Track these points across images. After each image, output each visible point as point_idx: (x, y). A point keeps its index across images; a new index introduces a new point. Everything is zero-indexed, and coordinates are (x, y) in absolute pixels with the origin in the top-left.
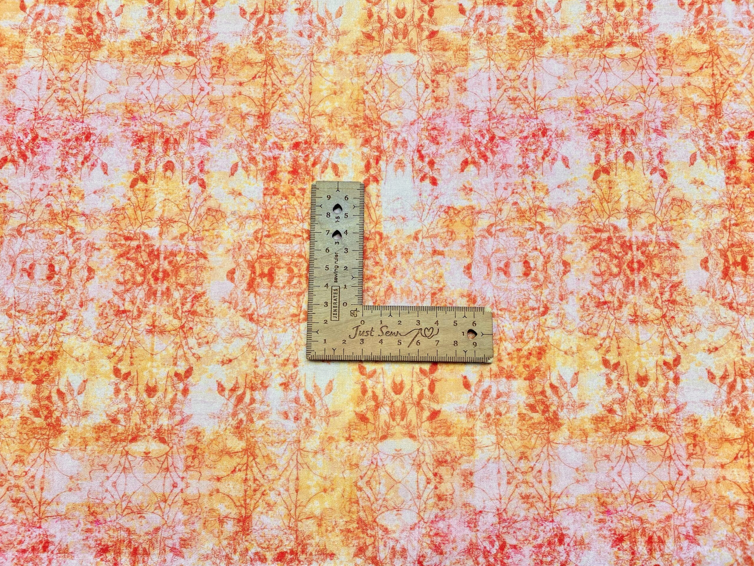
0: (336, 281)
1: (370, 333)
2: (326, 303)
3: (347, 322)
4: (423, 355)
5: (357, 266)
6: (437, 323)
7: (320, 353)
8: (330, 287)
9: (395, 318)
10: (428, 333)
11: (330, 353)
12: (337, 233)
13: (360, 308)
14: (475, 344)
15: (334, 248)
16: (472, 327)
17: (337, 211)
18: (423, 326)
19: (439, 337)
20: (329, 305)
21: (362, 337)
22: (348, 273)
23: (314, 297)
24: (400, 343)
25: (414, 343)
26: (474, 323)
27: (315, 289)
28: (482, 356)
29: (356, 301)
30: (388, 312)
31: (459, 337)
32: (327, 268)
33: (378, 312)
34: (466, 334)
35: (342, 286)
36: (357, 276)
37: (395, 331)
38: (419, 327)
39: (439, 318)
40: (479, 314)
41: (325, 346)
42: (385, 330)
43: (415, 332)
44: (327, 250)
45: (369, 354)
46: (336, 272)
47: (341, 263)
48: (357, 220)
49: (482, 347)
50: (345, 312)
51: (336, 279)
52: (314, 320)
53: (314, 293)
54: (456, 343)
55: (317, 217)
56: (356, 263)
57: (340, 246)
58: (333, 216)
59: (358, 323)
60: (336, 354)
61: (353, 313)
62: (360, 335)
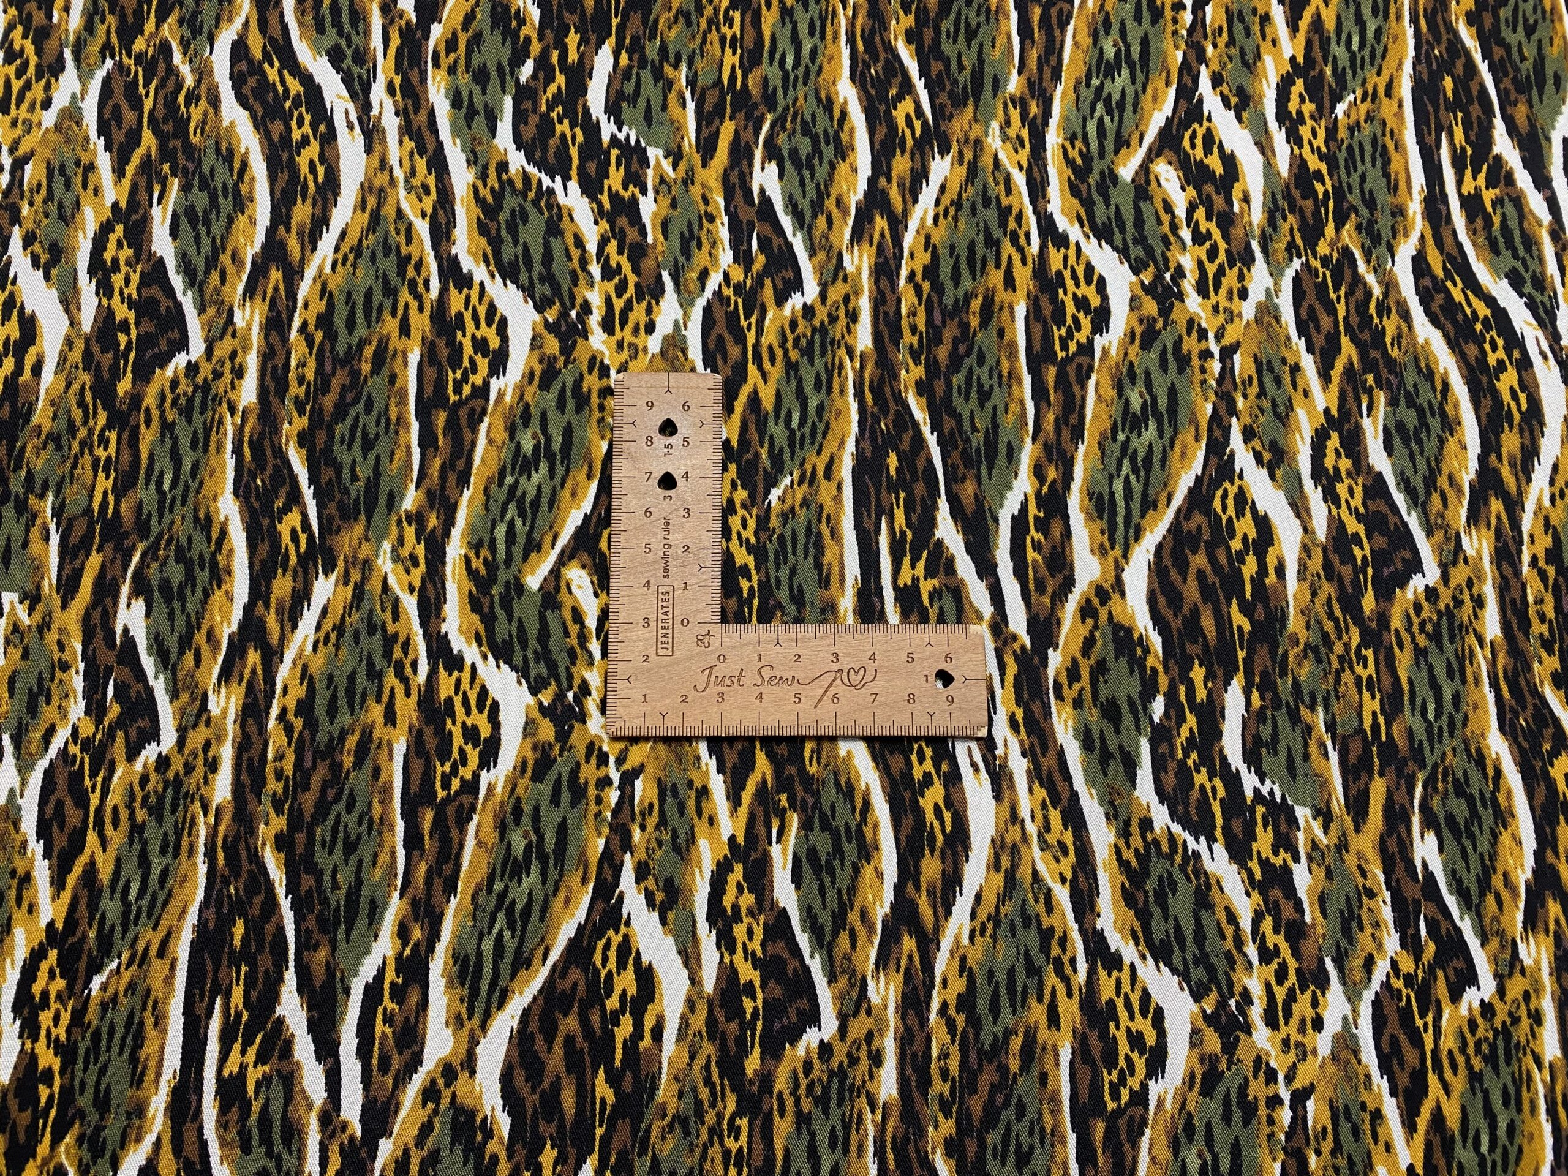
0: (666, 576)
1: (736, 679)
2: (647, 620)
3: (688, 659)
4: (845, 723)
5: (708, 545)
6: (873, 657)
7: (635, 724)
8: (653, 588)
9: (788, 650)
10: (855, 679)
11: (654, 722)
12: (667, 477)
13: (716, 628)
14: (951, 700)
15: (661, 509)
16: (943, 666)
18: (845, 664)
19: (878, 686)
20: (653, 624)
21: (720, 689)
22: (690, 558)
23: (622, 609)
24: (798, 698)
25: (827, 699)
27: (624, 592)
28: (965, 723)
29: (707, 615)
30: (774, 636)
31: (918, 684)
32: (648, 549)
33: (752, 637)
34: (932, 678)
35: (678, 584)
36: (709, 564)
37: (788, 675)
38: (836, 667)
39: (877, 648)
40: (958, 638)
41: (646, 708)
42: (767, 673)
43: (829, 677)
44: (648, 512)
45: (736, 723)
46: (665, 558)
47: (676, 538)
48: (709, 451)
49: (963, 705)
50: (685, 638)
51: (666, 570)
52: (620, 656)
53: (622, 601)
54: (912, 698)
55: (625, 445)
56: (707, 539)
57: (676, 504)
58: (659, 443)
59: (712, 659)
60: (668, 724)
61: (702, 640)
62: (716, 684)
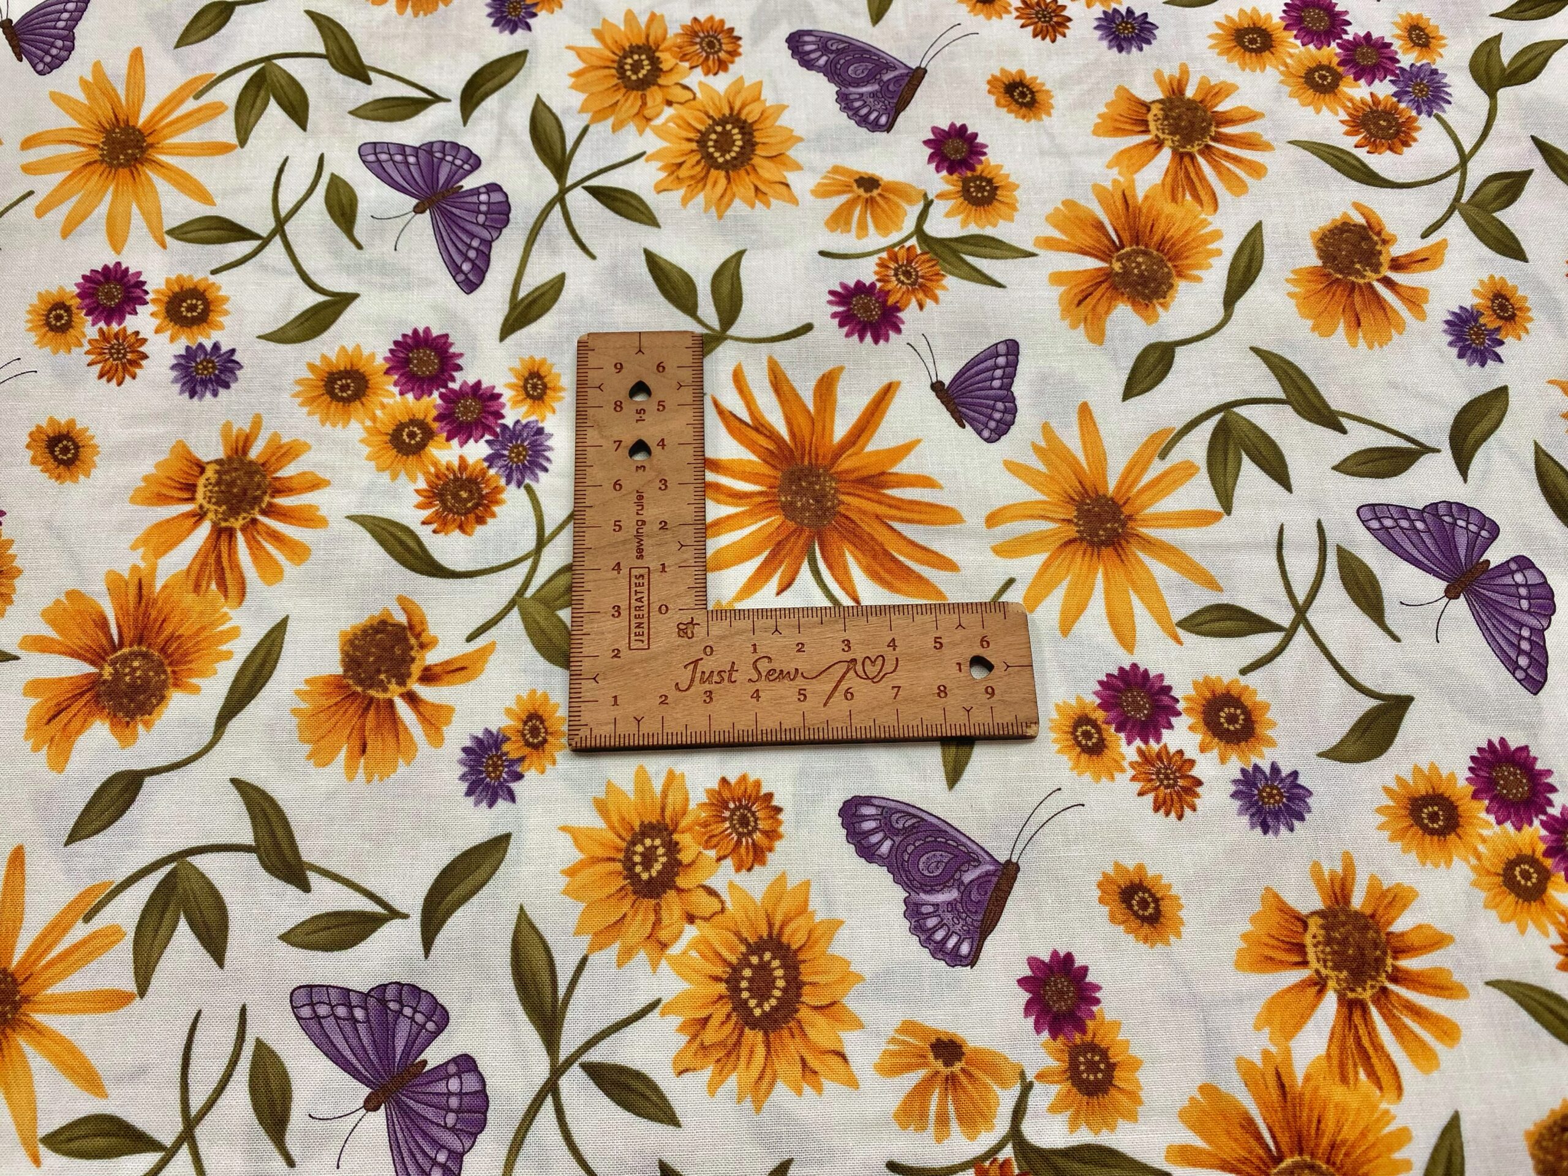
0: (640, 557)
1: (728, 675)
2: (617, 609)
3: (668, 652)
4: (862, 724)
5: (690, 520)
6: (892, 644)
7: (603, 732)
8: (625, 571)
9: (789, 638)
10: (872, 670)
11: (627, 730)
12: (640, 447)
13: (700, 617)
14: (991, 692)
15: (632, 481)
16: (979, 651)
17: (639, 398)
18: (858, 653)
19: (900, 678)
20: (624, 613)
22: (668, 536)
23: (587, 596)
24: (802, 695)
25: (839, 695)
26: (984, 642)
27: (589, 576)
28: (1009, 718)
29: (689, 600)
30: (772, 622)
31: (949, 674)
32: (618, 526)
33: (746, 624)
34: (965, 667)
35: (654, 565)
36: (691, 541)
37: (790, 667)
38: (848, 656)
39: (896, 634)
40: (994, 620)
41: (616, 712)
42: (764, 666)
43: (841, 669)
44: (618, 485)
45: (727, 727)
46: (639, 536)
47: (652, 513)
48: (689, 415)
49: (1007, 697)
50: (664, 629)
51: (640, 551)
52: (586, 651)
53: (587, 586)
54: (942, 691)
55: (591, 412)
56: (688, 513)
57: (650, 474)
58: (629, 408)
59: (696, 652)
60: (645, 729)
61: (685, 630)
62: (702, 681)
